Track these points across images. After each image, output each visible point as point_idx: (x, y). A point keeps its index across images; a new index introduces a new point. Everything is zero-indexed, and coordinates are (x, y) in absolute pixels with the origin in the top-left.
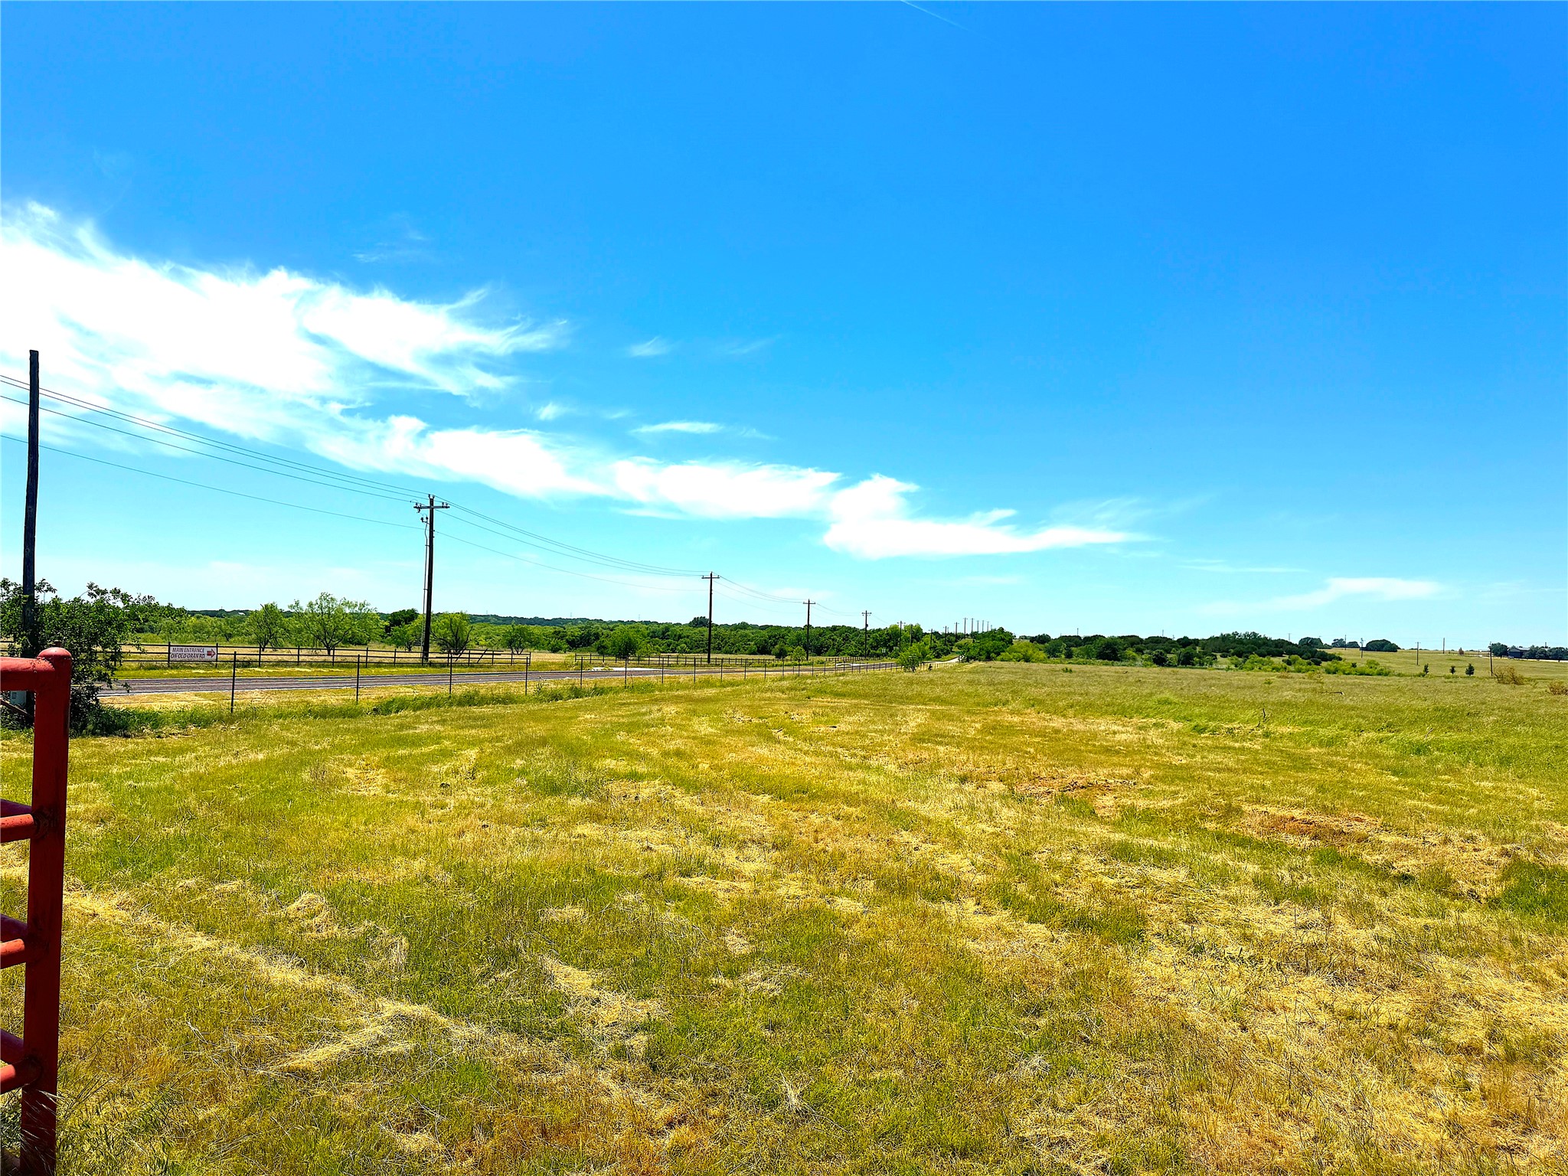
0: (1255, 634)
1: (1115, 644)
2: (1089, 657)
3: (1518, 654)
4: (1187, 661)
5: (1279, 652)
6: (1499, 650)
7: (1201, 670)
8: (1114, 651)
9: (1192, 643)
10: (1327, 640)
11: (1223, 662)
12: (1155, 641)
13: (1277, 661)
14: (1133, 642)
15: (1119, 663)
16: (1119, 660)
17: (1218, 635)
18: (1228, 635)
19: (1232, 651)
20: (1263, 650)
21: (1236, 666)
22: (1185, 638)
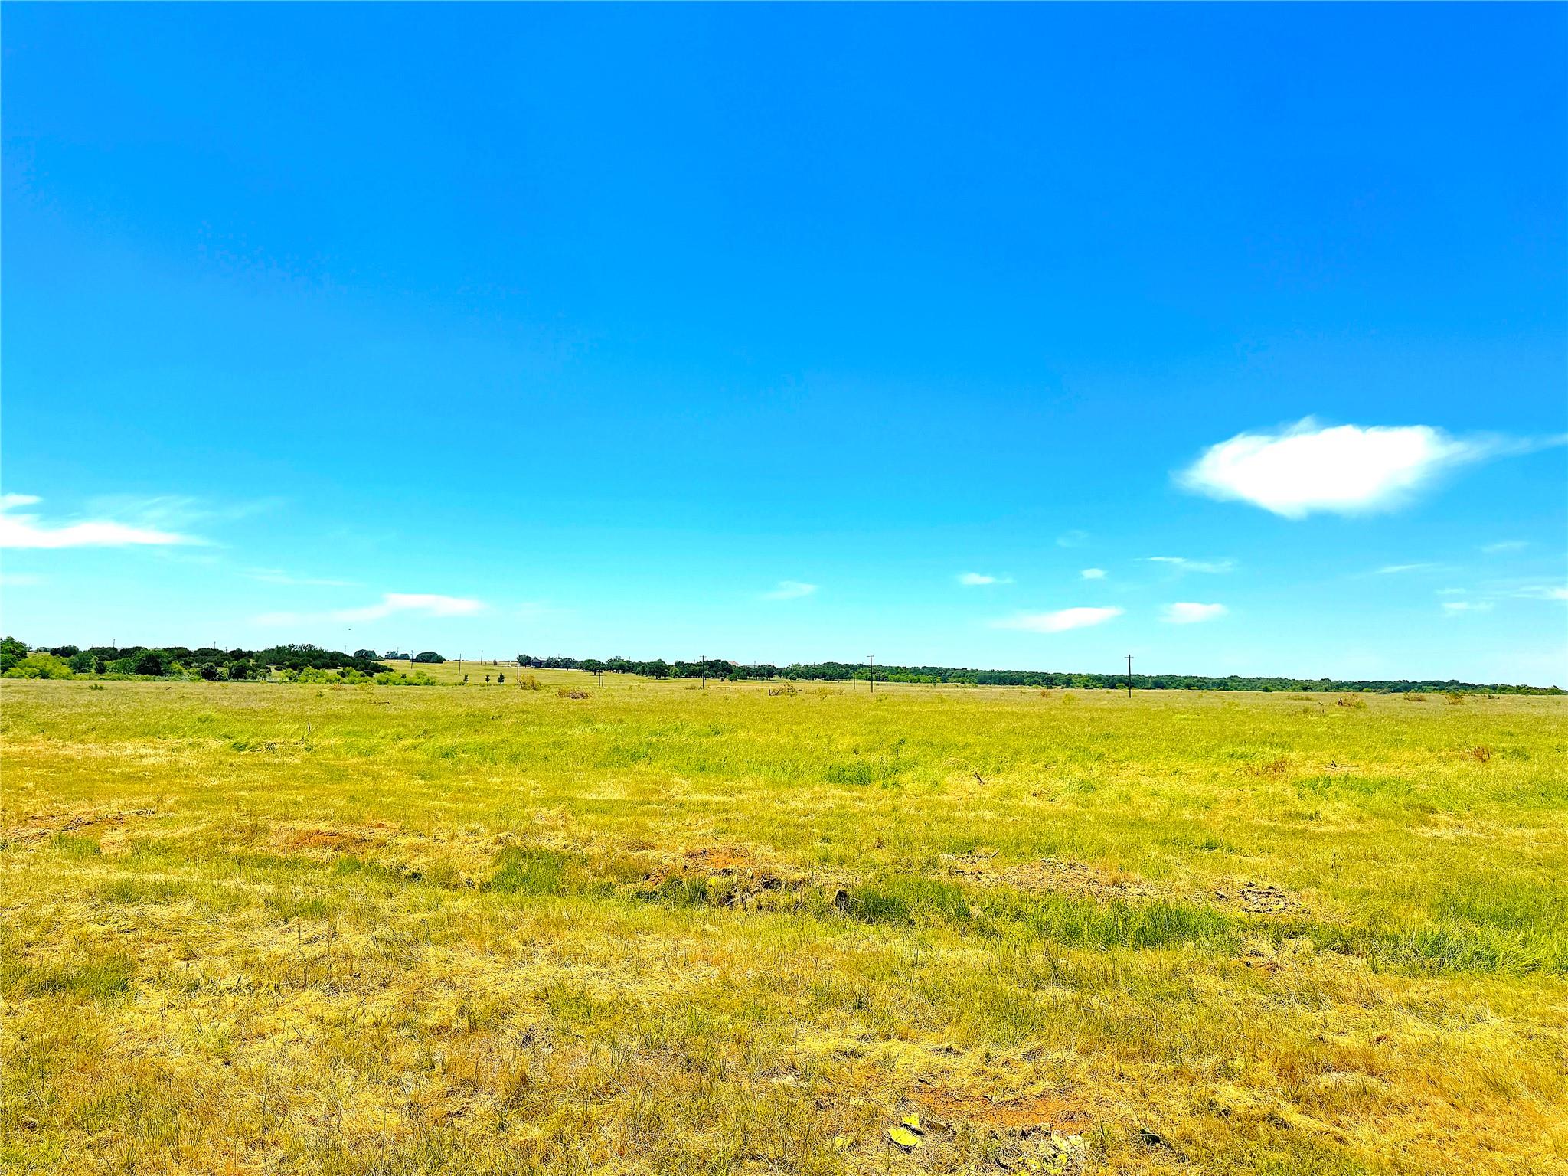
0: (311, 646)
1: (159, 656)
2: (126, 671)
3: (539, 664)
4: (239, 674)
5: (333, 664)
6: (525, 661)
7: (252, 683)
8: (157, 665)
9: (245, 656)
10: (381, 653)
11: (277, 674)
12: (204, 654)
13: (332, 673)
14: (181, 655)
15: (162, 678)
16: (162, 675)
17: (274, 647)
18: (284, 647)
19: (287, 663)
20: (318, 662)
21: (290, 679)
22: (239, 650)
